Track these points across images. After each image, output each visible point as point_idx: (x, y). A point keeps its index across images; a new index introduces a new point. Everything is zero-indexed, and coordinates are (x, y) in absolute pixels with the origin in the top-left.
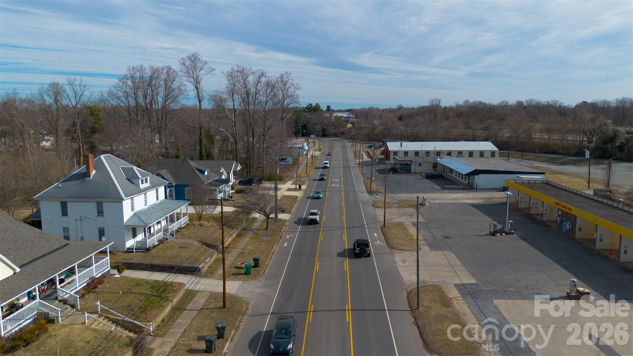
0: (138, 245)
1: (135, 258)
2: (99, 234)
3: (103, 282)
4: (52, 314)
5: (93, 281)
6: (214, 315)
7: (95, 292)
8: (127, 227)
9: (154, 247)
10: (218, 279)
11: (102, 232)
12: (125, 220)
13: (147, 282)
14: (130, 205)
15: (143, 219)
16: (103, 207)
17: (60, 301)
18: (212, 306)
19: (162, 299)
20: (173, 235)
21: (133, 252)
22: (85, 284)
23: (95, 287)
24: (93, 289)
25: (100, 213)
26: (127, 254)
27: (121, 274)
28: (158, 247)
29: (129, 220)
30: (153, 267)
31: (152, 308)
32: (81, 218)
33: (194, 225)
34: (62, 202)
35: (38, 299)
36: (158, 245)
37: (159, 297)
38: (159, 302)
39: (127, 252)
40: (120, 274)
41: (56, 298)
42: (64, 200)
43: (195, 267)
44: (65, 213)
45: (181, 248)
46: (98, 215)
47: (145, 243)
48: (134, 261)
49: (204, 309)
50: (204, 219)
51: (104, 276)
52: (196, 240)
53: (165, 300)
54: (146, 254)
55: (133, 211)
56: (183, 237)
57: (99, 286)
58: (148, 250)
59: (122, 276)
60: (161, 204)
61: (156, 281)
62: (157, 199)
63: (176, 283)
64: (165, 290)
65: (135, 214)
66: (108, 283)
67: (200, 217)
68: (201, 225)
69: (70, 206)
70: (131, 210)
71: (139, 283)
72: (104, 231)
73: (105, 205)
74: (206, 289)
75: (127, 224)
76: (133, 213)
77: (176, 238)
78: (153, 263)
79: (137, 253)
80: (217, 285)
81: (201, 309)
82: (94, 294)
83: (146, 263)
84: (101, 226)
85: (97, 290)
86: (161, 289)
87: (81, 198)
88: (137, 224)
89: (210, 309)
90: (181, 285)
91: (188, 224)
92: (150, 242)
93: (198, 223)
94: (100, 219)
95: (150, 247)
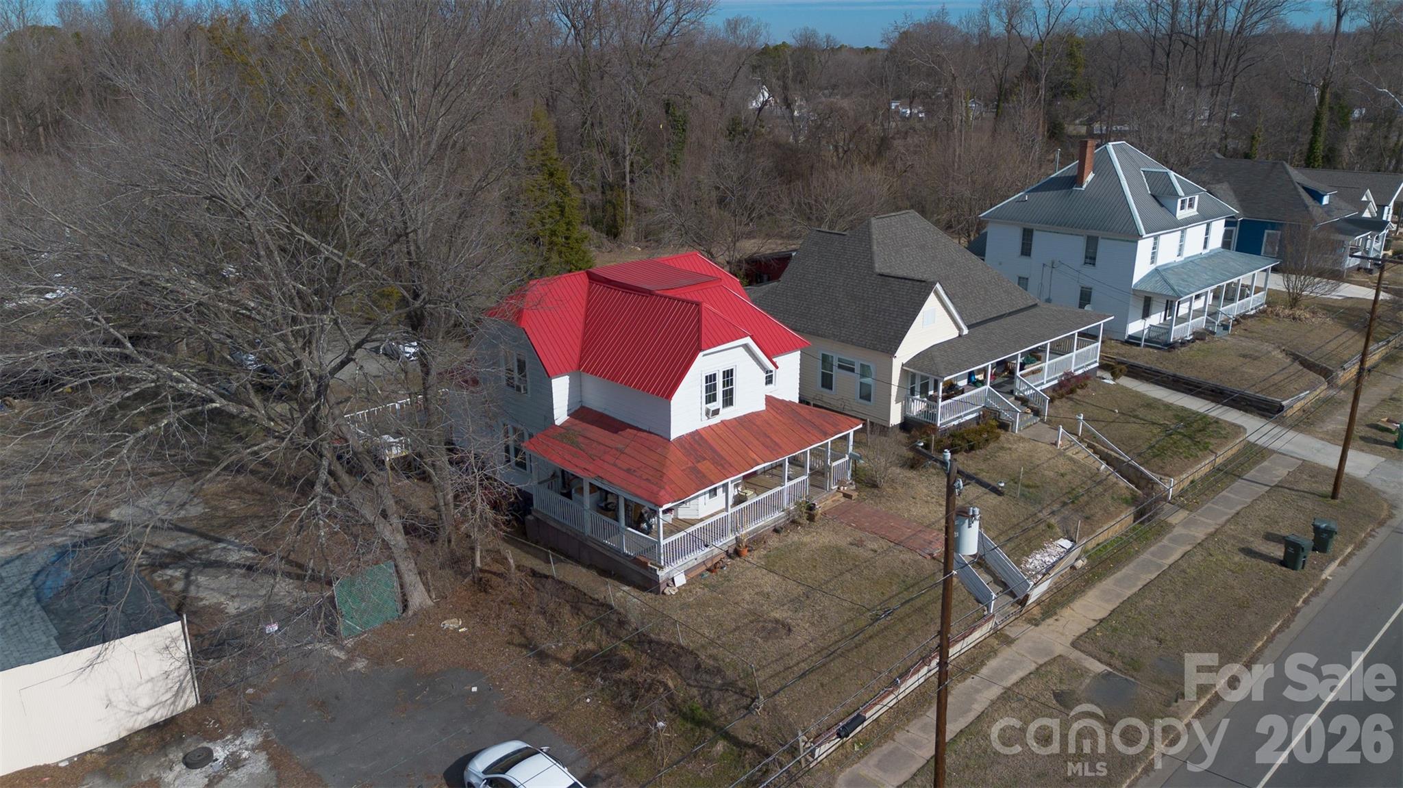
0: (1153, 334)
1: (1144, 357)
2: (1081, 299)
3: (1086, 385)
4: (1006, 416)
5: (1068, 380)
6: (1308, 504)
7: (1071, 399)
8: (1136, 292)
9: (1184, 343)
10: (1322, 439)
11: (1085, 297)
12: (1136, 279)
13: (1168, 406)
14: (1151, 251)
15: (1172, 282)
16: (1096, 249)
17: (1017, 398)
18: (1304, 486)
19: (1197, 443)
20: (1226, 327)
21: (1139, 345)
22: (1056, 382)
23: (1072, 391)
24: (1068, 393)
25: (1091, 259)
26: (1128, 347)
27: (1118, 381)
28: (1191, 344)
29: (1142, 281)
30: (1178, 381)
31: (1175, 453)
32: (1053, 263)
33: (1277, 315)
34: (1025, 230)
35: (988, 386)
36: (1193, 341)
37: (1190, 437)
38: (1189, 448)
39: (1127, 342)
40: (1114, 380)
41: (1012, 392)
42: (1028, 226)
43: (1273, 402)
44: (1026, 251)
45: (1244, 356)
46: (1085, 263)
47: (1169, 331)
48: (1140, 362)
49: (1282, 487)
50: (1303, 307)
51: (1086, 376)
52: (1279, 347)
53: (1201, 447)
54: (1166, 354)
55: (1152, 263)
56: (1250, 335)
57: (1079, 391)
58: (1171, 346)
59: (1118, 384)
60: (1212, 256)
61: (1184, 409)
62: (1205, 247)
63: (1225, 421)
64: (1204, 430)
65: (1156, 269)
66: (1094, 390)
67: (1294, 300)
68: (1294, 318)
69: (1038, 238)
70: (1150, 261)
71: (1151, 404)
72: (1090, 296)
73: (1101, 243)
74: (1292, 452)
75: (1138, 288)
76: (1153, 267)
77: (1232, 335)
78: (1178, 374)
79: (1147, 349)
80: (1318, 451)
81: (1277, 486)
82: (1070, 403)
83: (1164, 370)
84: (1087, 284)
85: (1075, 396)
86: (1195, 425)
87: (1060, 224)
88: (1157, 291)
89: (1297, 491)
90: (1238, 429)
91: (1264, 311)
92: (1180, 332)
93: (1287, 311)
94: (1088, 270)
95: (1175, 342)
